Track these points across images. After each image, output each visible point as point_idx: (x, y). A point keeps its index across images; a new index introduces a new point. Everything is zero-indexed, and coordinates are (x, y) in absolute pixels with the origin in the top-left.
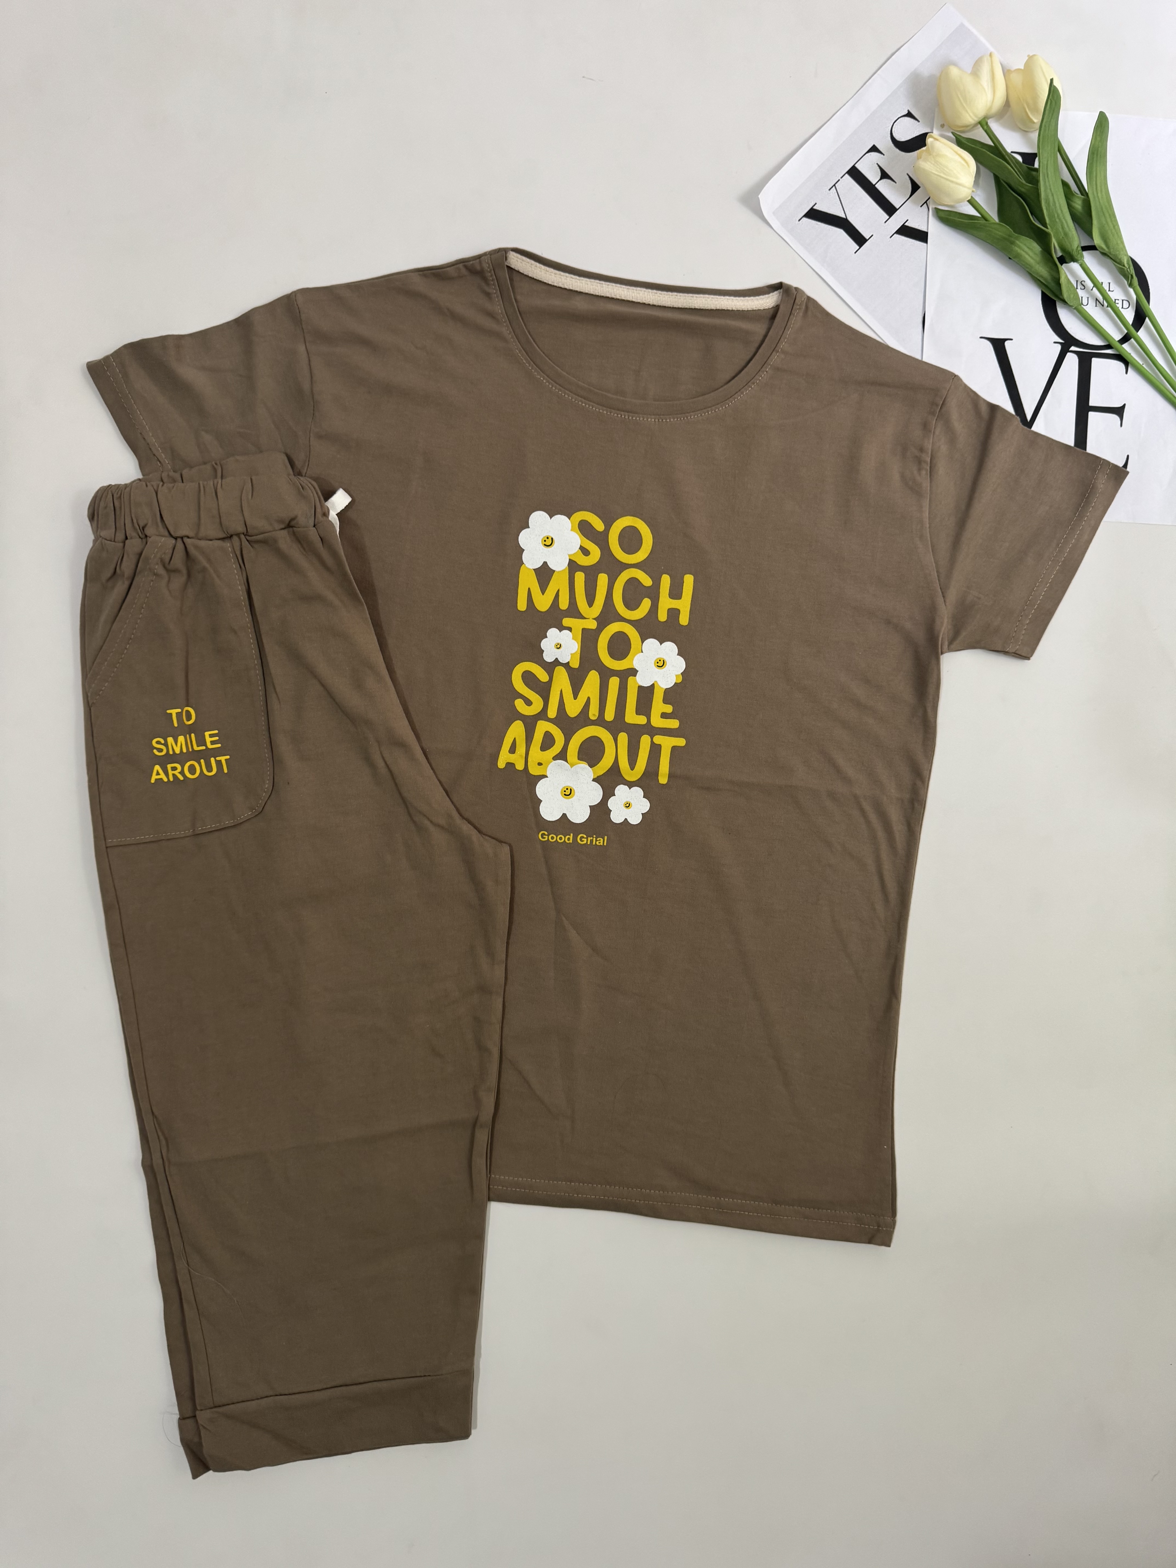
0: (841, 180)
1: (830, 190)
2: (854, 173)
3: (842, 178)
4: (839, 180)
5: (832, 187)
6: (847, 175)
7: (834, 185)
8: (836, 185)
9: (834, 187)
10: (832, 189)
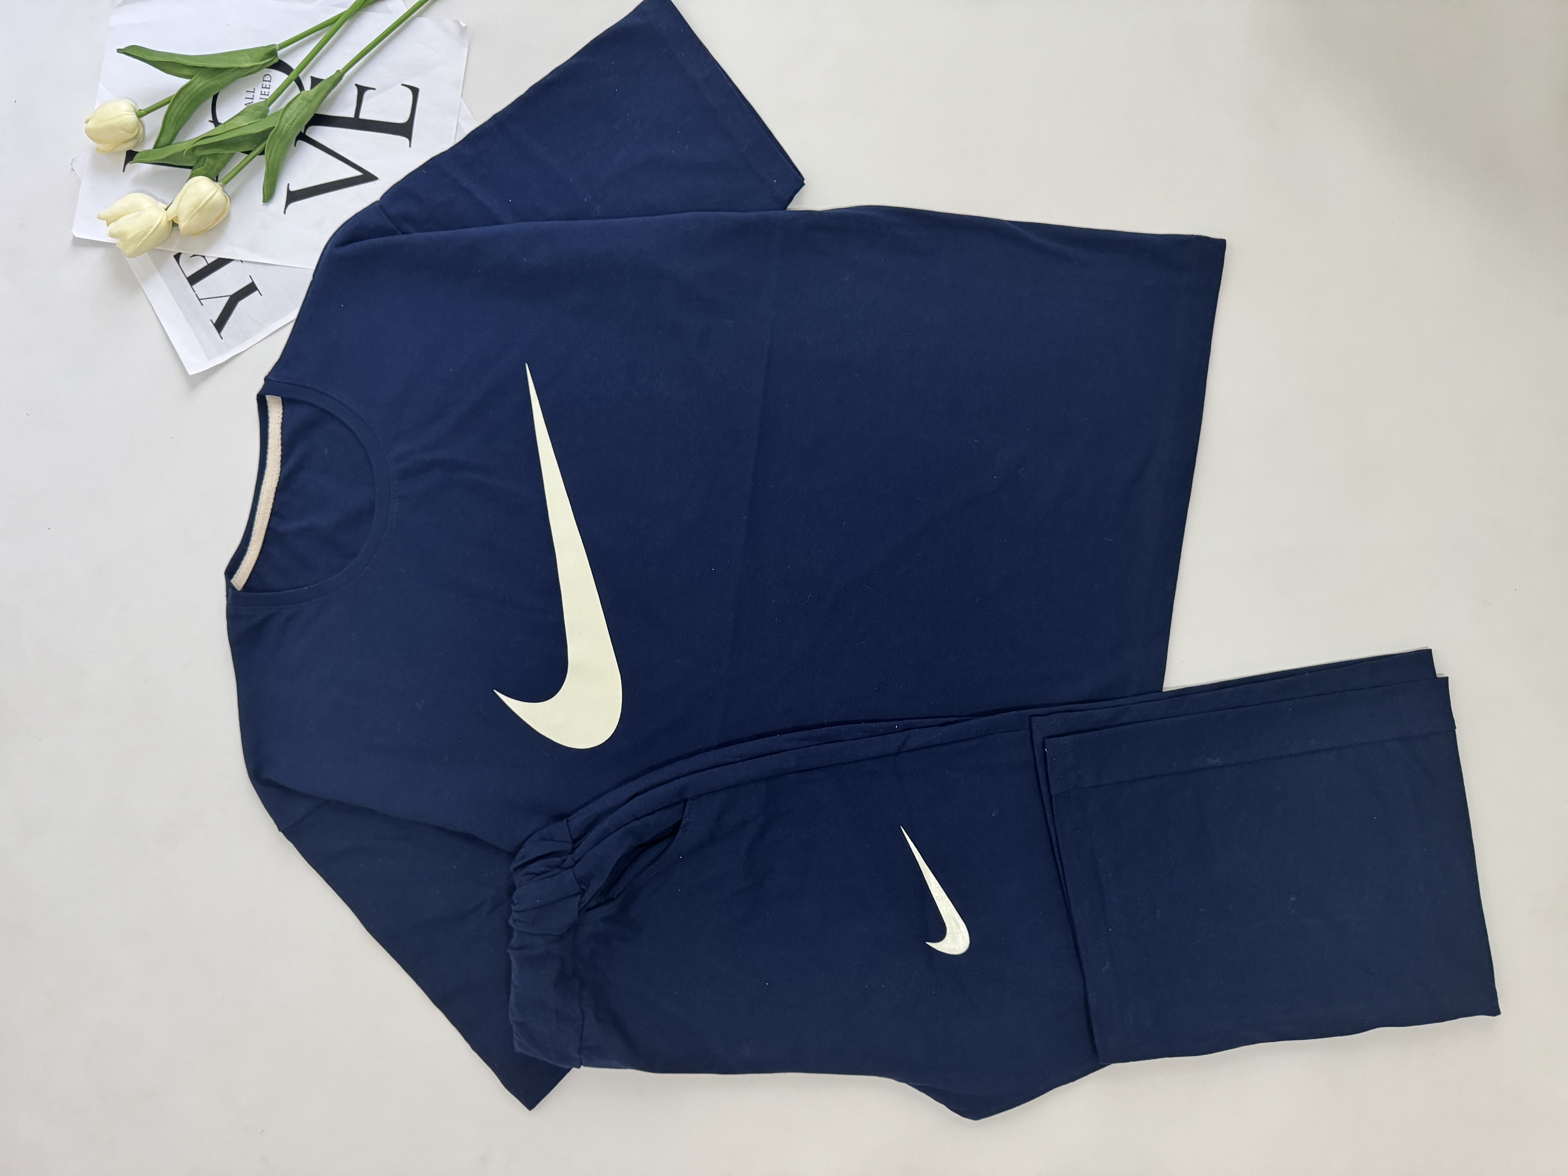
0: (196, 293)
1: (202, 305)
2: (193, 280)
3: (194, 292)
4: (196, 294)
5: (201, 302)
6: (193, 287)
7: (200, 300)
8: (200, 298)
9: (201, 301)
10: (202, 302)
